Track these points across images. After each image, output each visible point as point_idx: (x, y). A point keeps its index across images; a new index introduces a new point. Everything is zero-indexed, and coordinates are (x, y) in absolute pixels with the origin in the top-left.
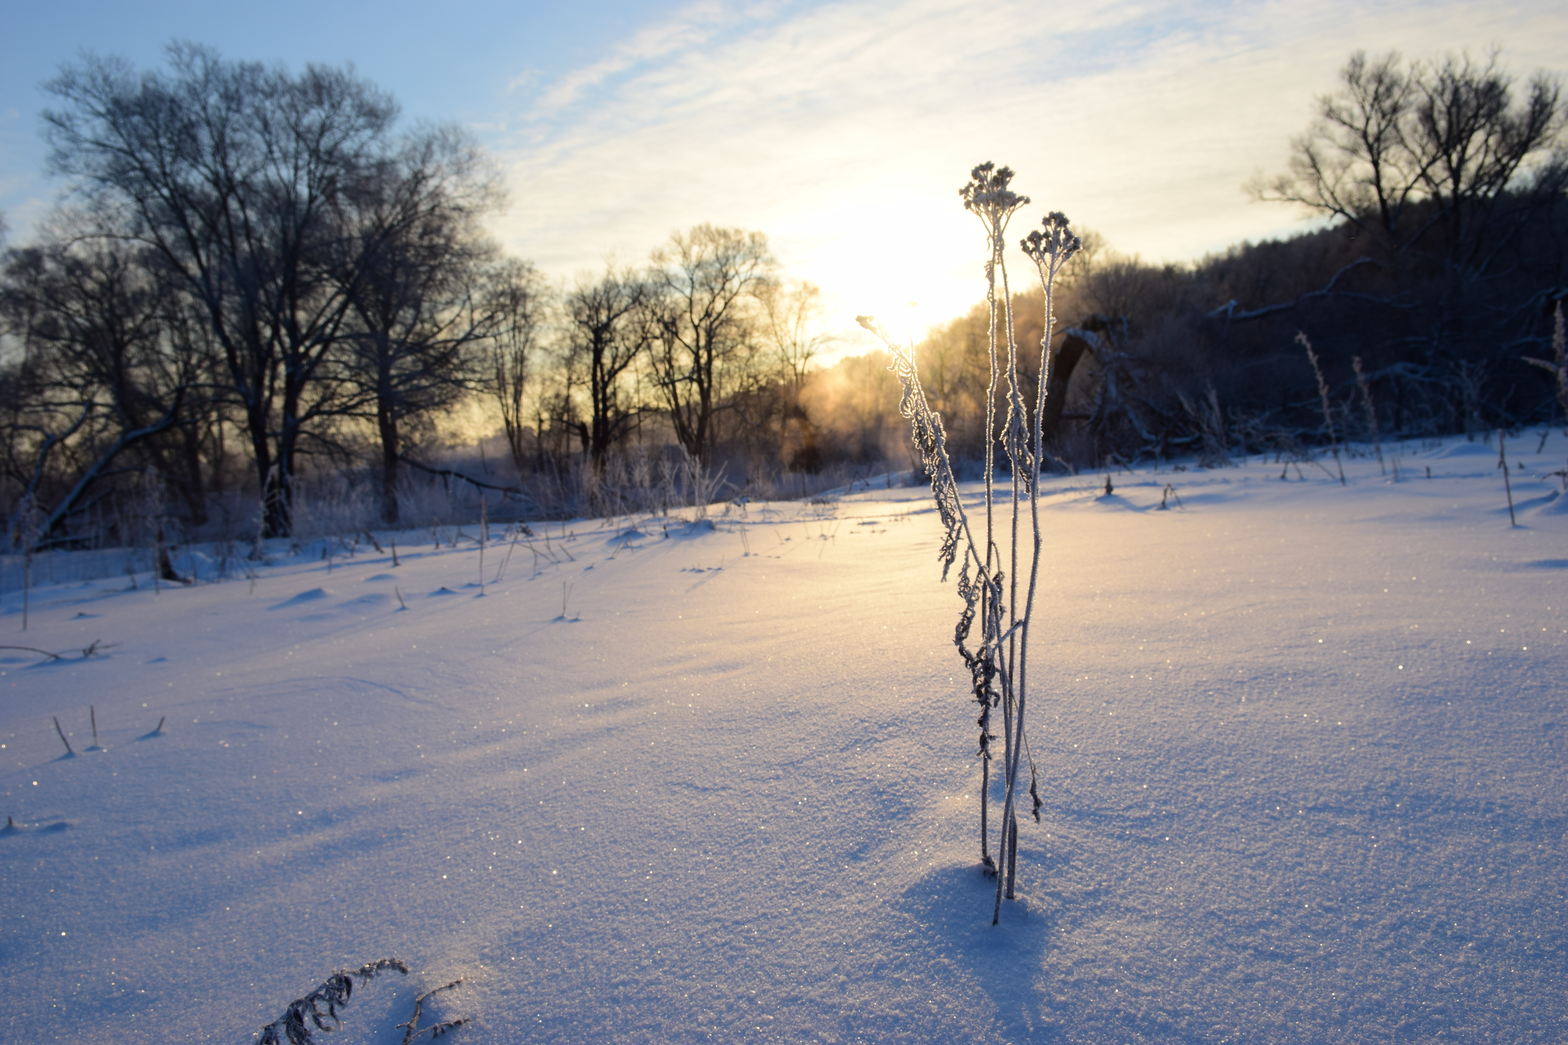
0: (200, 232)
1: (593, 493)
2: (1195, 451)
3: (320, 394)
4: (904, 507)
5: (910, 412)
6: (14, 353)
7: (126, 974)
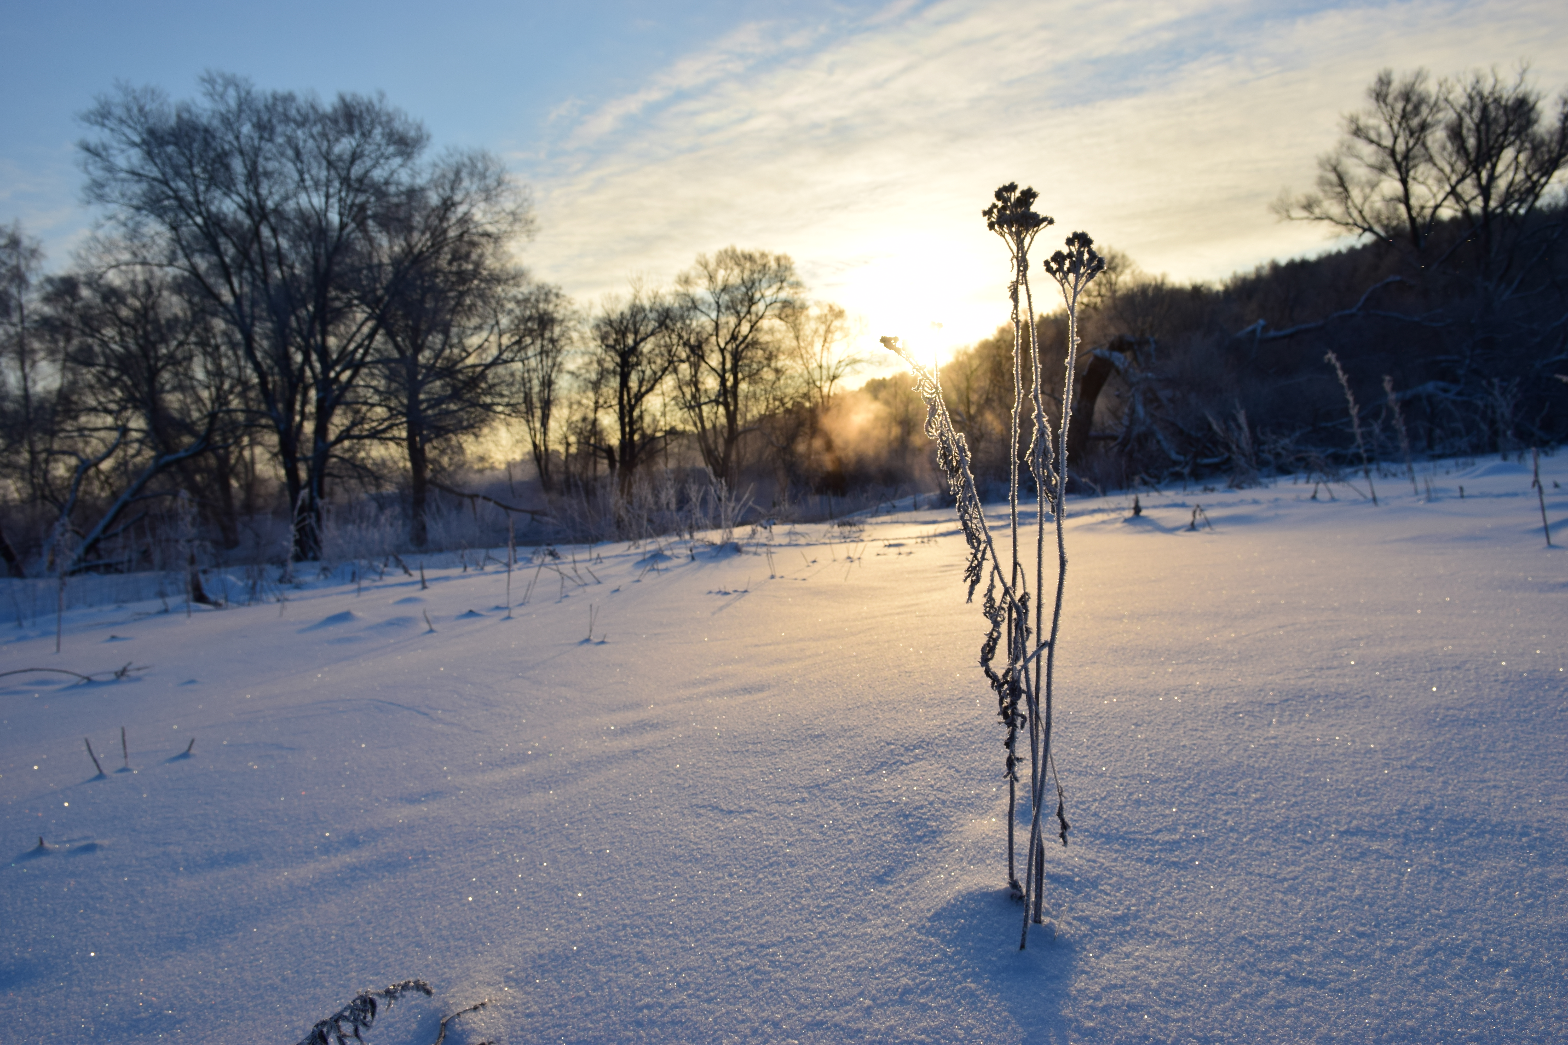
0: (233, 260)
1: (620, 516)
2: (1225, 472)
3: (351, 419)
4: (930, 529)
5: (935, 433)
6: (50, 379)
7: (154, 995)
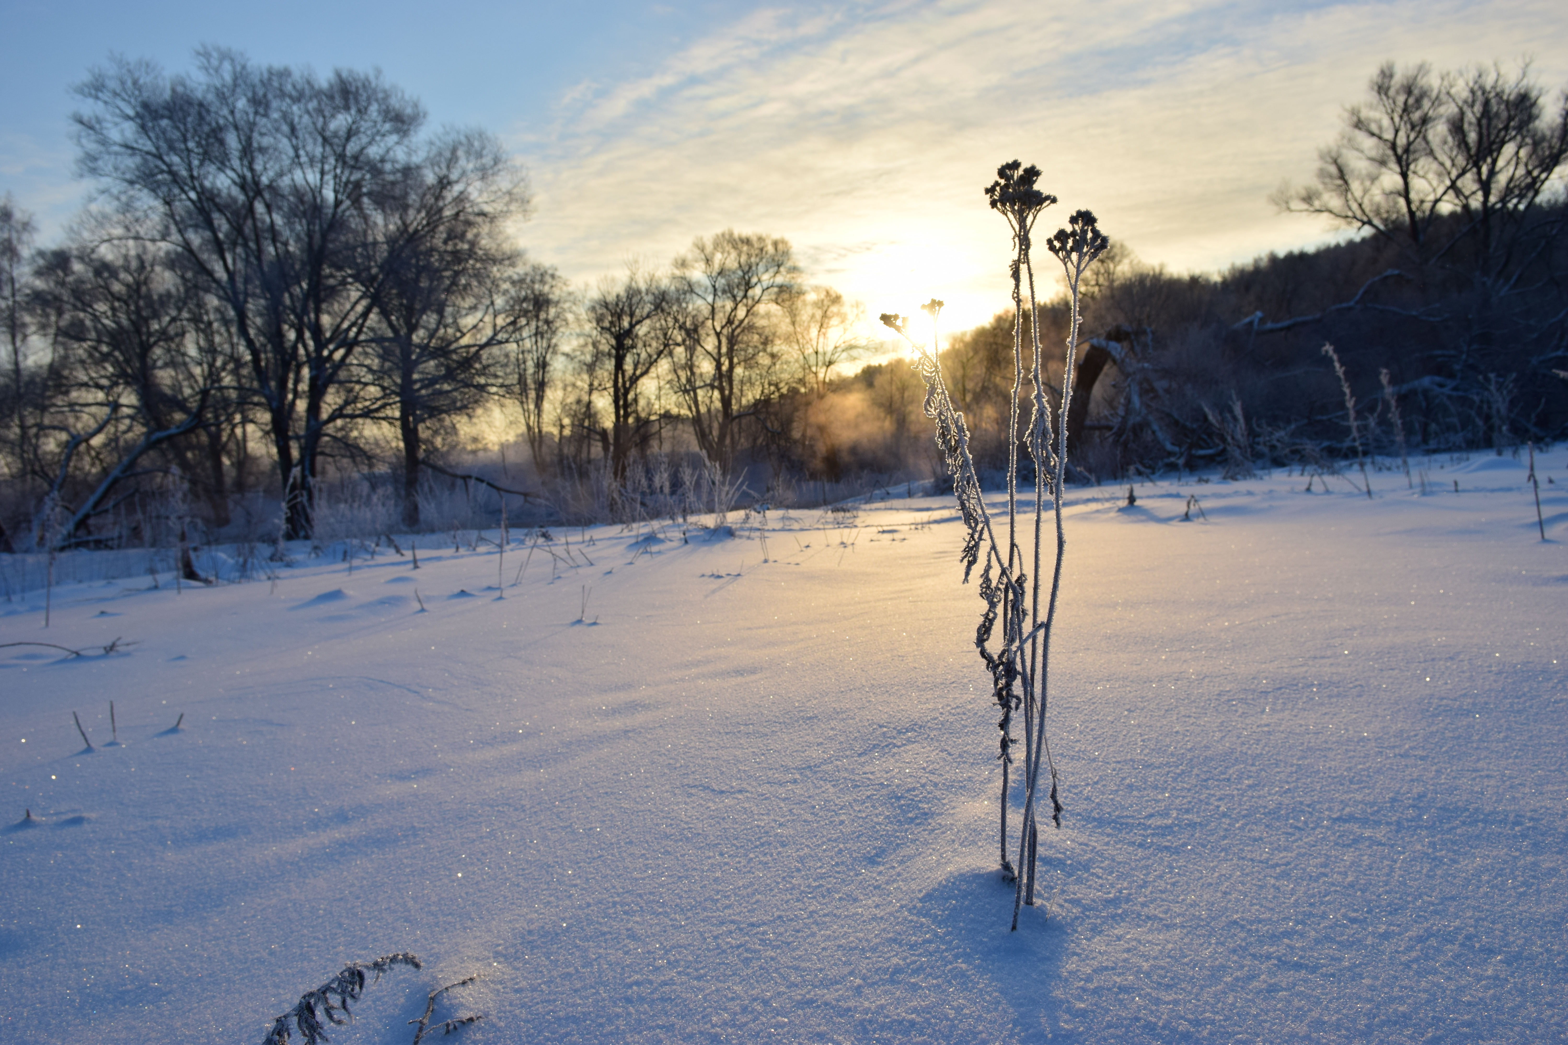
0: (227, 235)
1: (613, 499)
2: (1219, 463)
3: (344, 397)
4: (924, 516)
5: (933, 412)
6: (41, 354)
7: (140, 967)
